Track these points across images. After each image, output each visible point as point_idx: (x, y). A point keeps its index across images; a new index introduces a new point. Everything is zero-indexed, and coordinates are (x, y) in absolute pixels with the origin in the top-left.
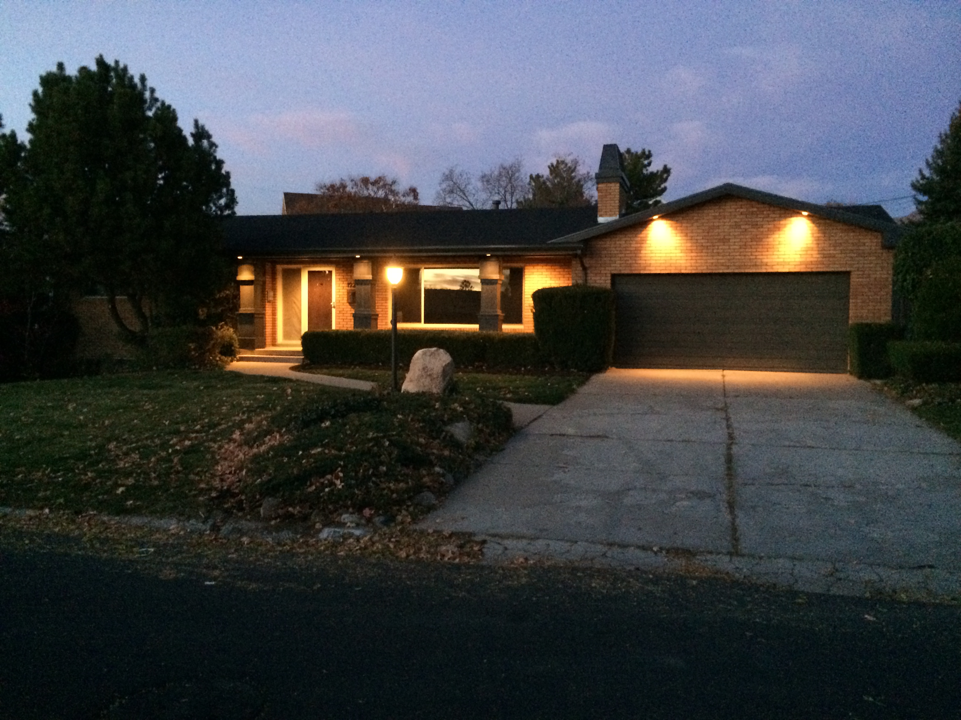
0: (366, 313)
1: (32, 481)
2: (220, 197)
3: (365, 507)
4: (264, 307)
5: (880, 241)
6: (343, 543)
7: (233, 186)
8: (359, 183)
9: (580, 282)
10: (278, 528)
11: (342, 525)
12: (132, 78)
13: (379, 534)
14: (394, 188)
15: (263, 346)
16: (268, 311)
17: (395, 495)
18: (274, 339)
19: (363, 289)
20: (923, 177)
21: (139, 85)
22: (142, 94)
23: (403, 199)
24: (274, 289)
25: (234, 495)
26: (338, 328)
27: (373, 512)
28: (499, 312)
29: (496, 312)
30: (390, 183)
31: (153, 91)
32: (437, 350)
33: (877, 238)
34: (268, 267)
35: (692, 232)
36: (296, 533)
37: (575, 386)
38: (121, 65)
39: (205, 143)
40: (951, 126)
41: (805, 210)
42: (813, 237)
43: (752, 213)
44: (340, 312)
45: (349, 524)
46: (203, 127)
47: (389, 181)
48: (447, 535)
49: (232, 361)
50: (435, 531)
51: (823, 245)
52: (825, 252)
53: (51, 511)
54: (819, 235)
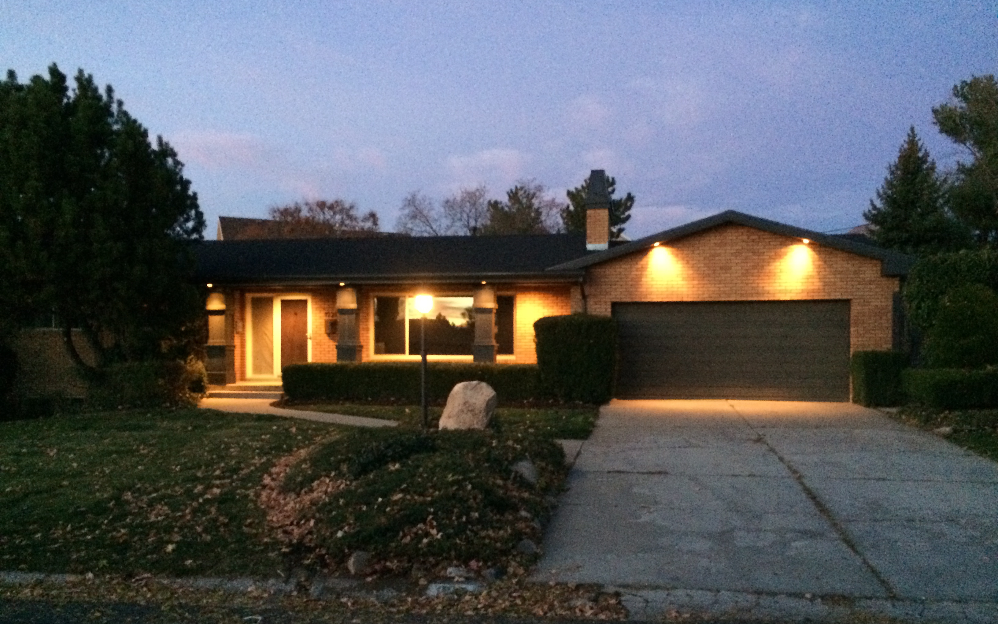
0: (351, 344)
1: (55, 541)
2: (187, 220)
3: (470, 560)
4: (233, 338)
5: (879, 268)
6: (459, 600)
7: (201, 209)
8: (315, 207)
9: (580, 310)
10: (377, 586)
11: (450, 579)
12: (96, 90)
13: (496, 589)
14: (352, 212)
15: (234, 382)
16: (237, 341)
17: (499, 545)
18: (243, 373)
19: (346, 319)
20: (875, 207)
21: (105, 97)
22: (107, 106)
23: (362, 224)
24: (243, 319)
25: (310, 550)
26: (314, 361)
27: (481, 564)
28: (494, 343)
29: (492, 342)
30: (348, 208)
31: (120, 103)
32: (479, 384)
33: (876, 266)
34: (237, 295)
35: (693, 260)
36: (399, 590)
37: (591, 419)
38: (86, 75)
39: (170, 161)
40: (900, 157)
41: (806, 237)
42: (814, 264)
43: (753, 241)
44: (317, 345)
45: (456, 579)
46: (167, 144)
47: (347, 206)
48: (573, 588)
49: (202, 398)
50: (557, 584)
51: (824, 273)
52: (827, 280)
53: (96, 576)
54: (820, 263)
